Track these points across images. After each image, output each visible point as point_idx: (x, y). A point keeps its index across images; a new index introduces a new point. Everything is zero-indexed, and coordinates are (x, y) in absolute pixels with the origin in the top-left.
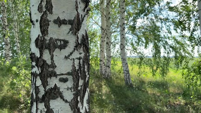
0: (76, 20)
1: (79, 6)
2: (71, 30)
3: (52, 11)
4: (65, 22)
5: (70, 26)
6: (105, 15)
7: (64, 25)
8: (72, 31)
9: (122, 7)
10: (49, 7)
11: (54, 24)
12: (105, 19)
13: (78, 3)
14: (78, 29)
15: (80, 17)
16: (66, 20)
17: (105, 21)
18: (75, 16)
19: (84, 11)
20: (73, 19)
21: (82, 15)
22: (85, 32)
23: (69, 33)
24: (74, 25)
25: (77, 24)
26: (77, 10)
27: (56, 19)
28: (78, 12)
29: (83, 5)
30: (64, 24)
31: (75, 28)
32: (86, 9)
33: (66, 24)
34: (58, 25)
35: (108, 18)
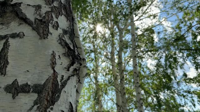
0: (50, 85)
1: (58, 62)
2: (36, 103)
3: (5, 70)
4: (27, 89)
5: (35, 96)
6: (120, 90)
7: (24, 94)
8: (39, 105)
9: (136, 82)
10: (3, 64)
11: (5, 93)
12: (120, 95)
13: (57, 57)
14: (52, 102)
15: (59, 79)
16: (29, 86)
17: (120, 98)
18: (47, 77)
19: (68, 70)
20: (43, 83)
21: (63, 76)
22: (68, 107)
23: (31, 109)
24: (44, 94)
25: (50, 92)
26: (53, 68)
27: (11, 83)
28: (54, 71)
29: (66, 61)
30: (23, 92)
31: (47, 100)
32: (72, 67)
33: (28, 92)
34: (11, 95)
35: (123, 94)
